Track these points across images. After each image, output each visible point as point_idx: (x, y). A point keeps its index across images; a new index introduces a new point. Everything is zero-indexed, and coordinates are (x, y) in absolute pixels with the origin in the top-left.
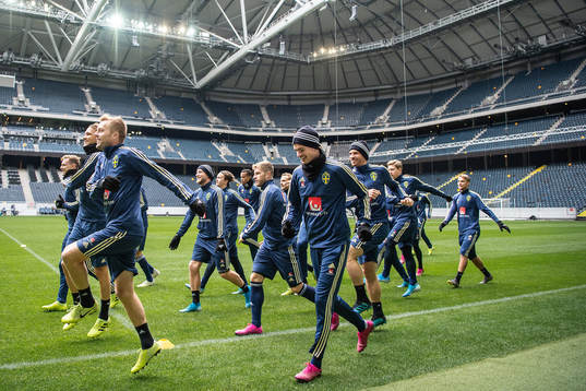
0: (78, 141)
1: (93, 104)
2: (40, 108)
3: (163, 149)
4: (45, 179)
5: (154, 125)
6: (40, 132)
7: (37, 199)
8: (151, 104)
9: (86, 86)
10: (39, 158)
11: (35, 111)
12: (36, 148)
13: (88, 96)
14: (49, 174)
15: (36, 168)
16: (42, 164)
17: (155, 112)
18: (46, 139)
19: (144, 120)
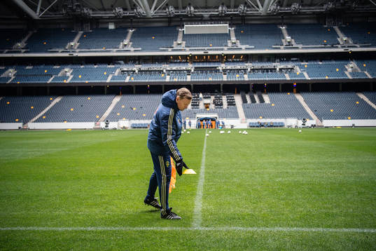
0: (278, 69)
1: (288, 38)
2: (248, 46)
3: (350, 70)
4: (253, 101)
5: (342, 50)
6: (249, 66)
7: (247, 116)
8: (339, 32)
9: (282, 25)
10: (249, 85)
11: (244, 49)
12: (246, 78)
13: (285, 32)
14: (256, 97)
15: (247, 93)
16: (251, 89)
17: (342, 38)
18: (253, 70)
19: (332, 47)
